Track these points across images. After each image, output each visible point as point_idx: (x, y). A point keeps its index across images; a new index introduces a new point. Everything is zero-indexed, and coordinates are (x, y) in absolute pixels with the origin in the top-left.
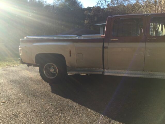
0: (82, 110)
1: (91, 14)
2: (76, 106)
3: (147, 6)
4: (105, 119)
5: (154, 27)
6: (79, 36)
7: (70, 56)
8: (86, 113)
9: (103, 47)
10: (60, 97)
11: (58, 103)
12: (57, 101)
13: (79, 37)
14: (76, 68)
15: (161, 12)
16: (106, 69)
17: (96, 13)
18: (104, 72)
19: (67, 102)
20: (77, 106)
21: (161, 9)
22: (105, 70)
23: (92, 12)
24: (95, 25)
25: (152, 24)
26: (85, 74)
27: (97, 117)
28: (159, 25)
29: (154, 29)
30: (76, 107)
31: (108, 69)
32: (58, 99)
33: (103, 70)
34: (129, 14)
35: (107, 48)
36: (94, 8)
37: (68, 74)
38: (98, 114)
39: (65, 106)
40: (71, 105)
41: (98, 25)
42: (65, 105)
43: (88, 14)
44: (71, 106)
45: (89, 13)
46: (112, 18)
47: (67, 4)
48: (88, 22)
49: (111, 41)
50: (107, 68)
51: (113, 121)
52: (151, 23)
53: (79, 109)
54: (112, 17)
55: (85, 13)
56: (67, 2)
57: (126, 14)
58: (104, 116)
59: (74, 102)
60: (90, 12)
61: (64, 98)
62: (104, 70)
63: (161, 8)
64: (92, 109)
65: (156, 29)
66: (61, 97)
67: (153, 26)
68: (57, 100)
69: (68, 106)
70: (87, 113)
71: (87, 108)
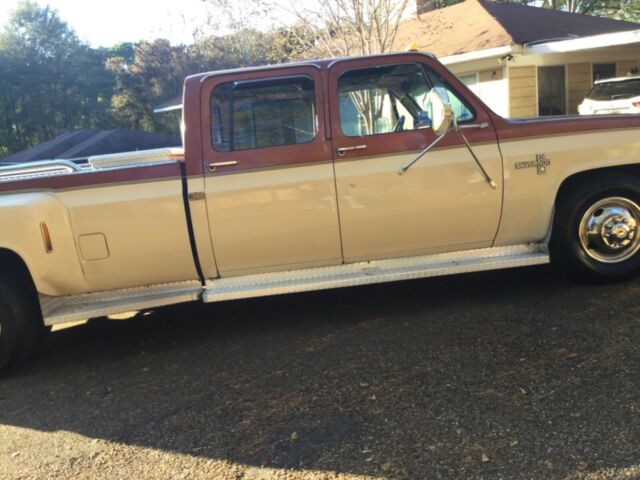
0: (122, 461)
1: (135, 69)
2: (97, 454)
3: (332, 33)
4: (218, 474)
5: (366, 106)
6: (77, 162)
7: (49, 247)
8: (142, 472)
9: (186, 197)
10: (20, 431)
11: (16, 462)
12: (10, 453)
13: (78, 166)
14: (85, 295)
15: (383, 51)
16: (211, 279)
17: (153, 65)
18: (204, 290)
19: (56, 444)
20: (103, 451)
21: (380, 41)
22: (207, 282)
23: (137, 60)
24: (156, 111)
25: (358, 93)
26: (132, 314)
27: (189, 474)
28: (380, 97)
29: (366, 112)
30: (99, 457)
31: (219, 277)
32: (14, 442)
33: (200, 283)
34: (275, 62)
35: (201, 196)
36: (142, 46)
37: (50, 327)
38: (193, 459)
39: (47, 465)
40: (74, 454)
41: (167, 112)
42: (51, 459)
43: (123, 70)
44: (73, 460)
45: (125, 67)
46: (202, 81)
47: (24, 34)
48: (125, 100)
49: (212, 167)
50: (215, 275)
51: (250, 472)
52: (354, 90)
53: (110, 463)
54: (200, 77)
55: (108, 64)
56: (21, 25)
57: (265, 63)
58: (215, 463)
59: (88, 439)
60: (130, 62)
61: (44, 430)
62: (204, 284)
63: (379, 36)
64: (165, 448)
65: (373, 111)
66: (30, 432)
67: (362, 103)
68: (9, 448)
69: (64, 459)
70: (147, 468)
71: (146, 450)
